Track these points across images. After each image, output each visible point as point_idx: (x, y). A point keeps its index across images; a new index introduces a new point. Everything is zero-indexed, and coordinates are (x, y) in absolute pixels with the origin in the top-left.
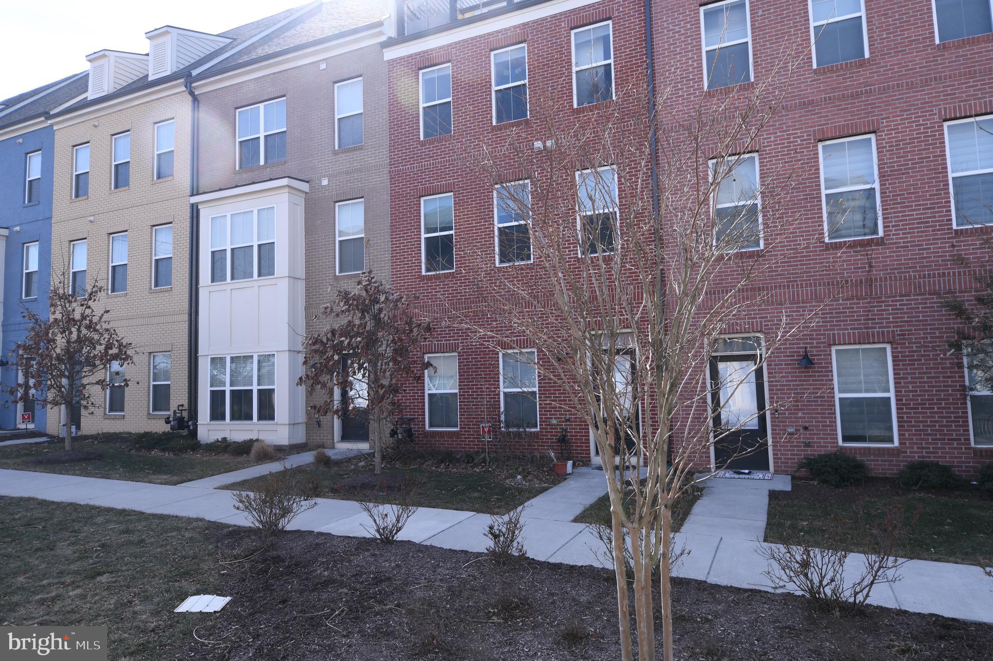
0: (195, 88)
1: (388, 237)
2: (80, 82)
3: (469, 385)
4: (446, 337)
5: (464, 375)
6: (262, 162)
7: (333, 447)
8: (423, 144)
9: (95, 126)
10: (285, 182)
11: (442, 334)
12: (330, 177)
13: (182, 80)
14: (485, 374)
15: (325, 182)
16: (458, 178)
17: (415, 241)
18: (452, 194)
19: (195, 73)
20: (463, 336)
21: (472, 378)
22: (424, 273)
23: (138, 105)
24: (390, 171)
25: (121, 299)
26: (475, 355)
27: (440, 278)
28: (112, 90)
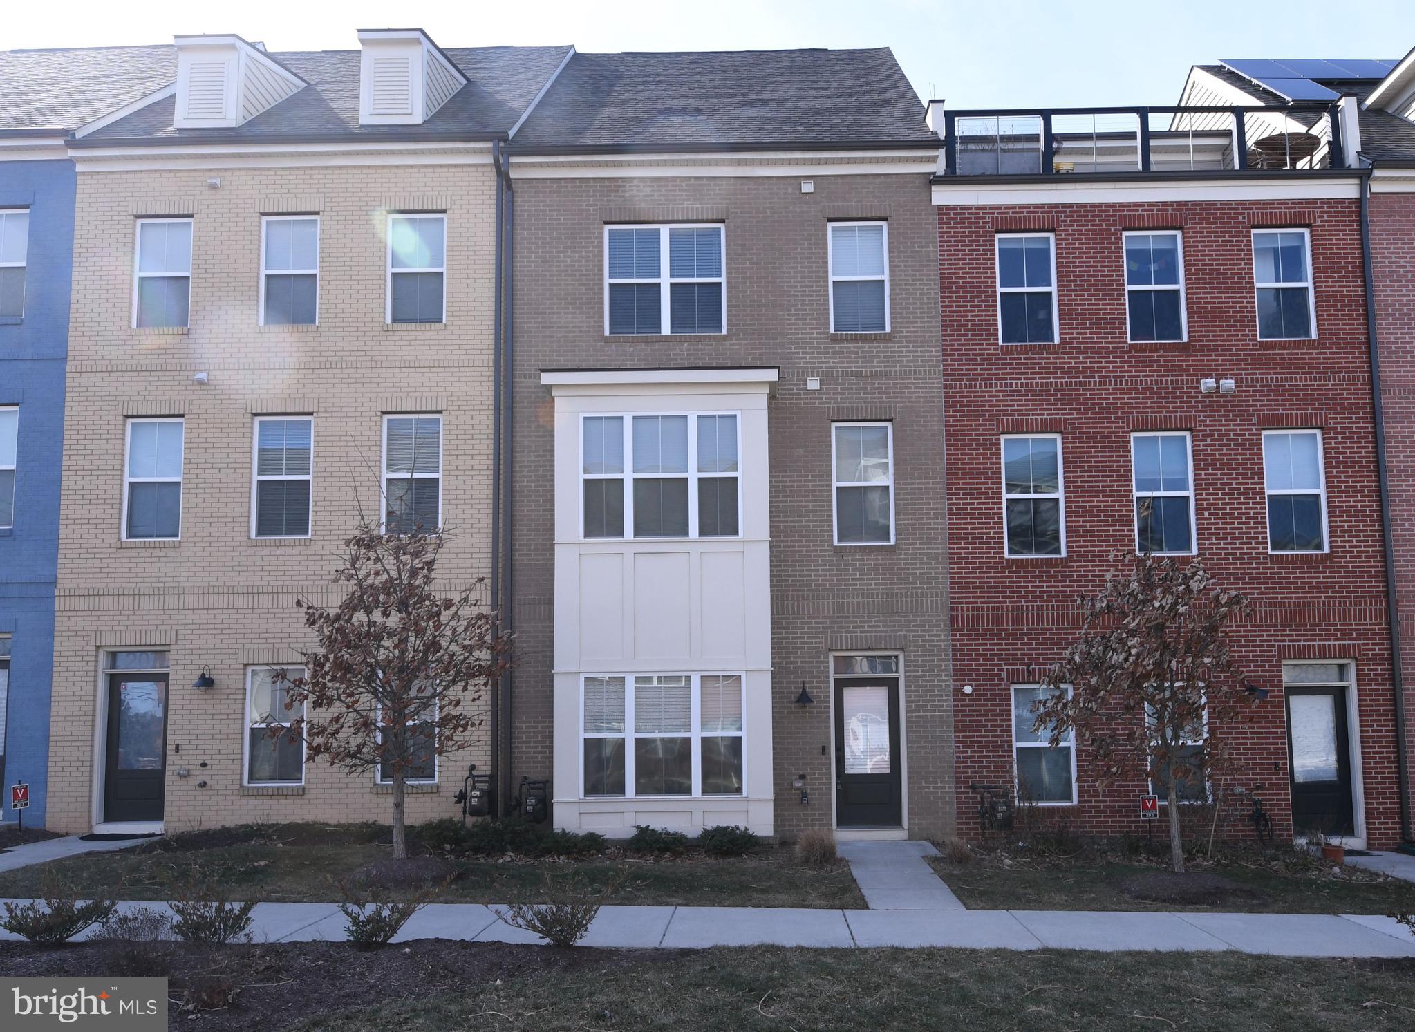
0: (518, 166)
1: (941, 491)
4: (1053, 659)
6: (666, 330)
8: (1007, 351)
9: (213, 187)
11: (1046, 654)
12: (824, 378)
13: (489, 145)
15: (813, 385)
16: (1072, 414)
17: (991, 503)
18: (1058, 435)
22: (1006, 555)
23: (341, 167)
24: (945, 386)
25: (295, 551)
27: (1042, 566)
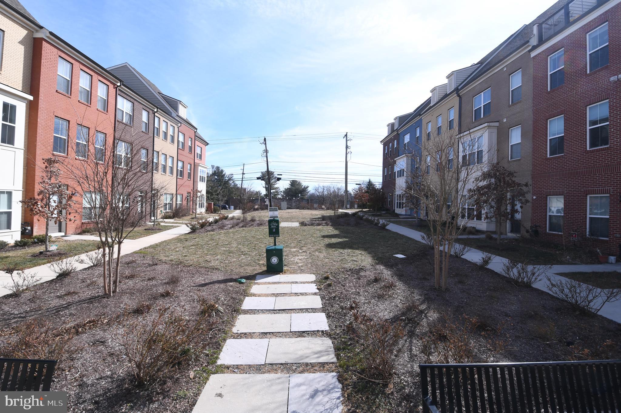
0: (460, 93)
1: (531, 141)
2: (428, 101)
3: (569, 212)
4: (558, 188)
5: (567, 207)
6: (482, 117)
7: (506, 235)
8: (549, 93)
9: (432, 115)
10: (486, 125)
11: (556, 186)
12: (507, 118)
13: (456, 92)
14: (578, 207)
15: (505, 120)
16: (567, 107)
17: (544, 142)
18: (563, 115)
19: (459, 88)
20: (567, 187)
21: (571, 209)
22: (548, 156)
23: (443, 105)
24: (533, 110)
26: (573, 197)
27: (560, 158)
28: (437, 101)
